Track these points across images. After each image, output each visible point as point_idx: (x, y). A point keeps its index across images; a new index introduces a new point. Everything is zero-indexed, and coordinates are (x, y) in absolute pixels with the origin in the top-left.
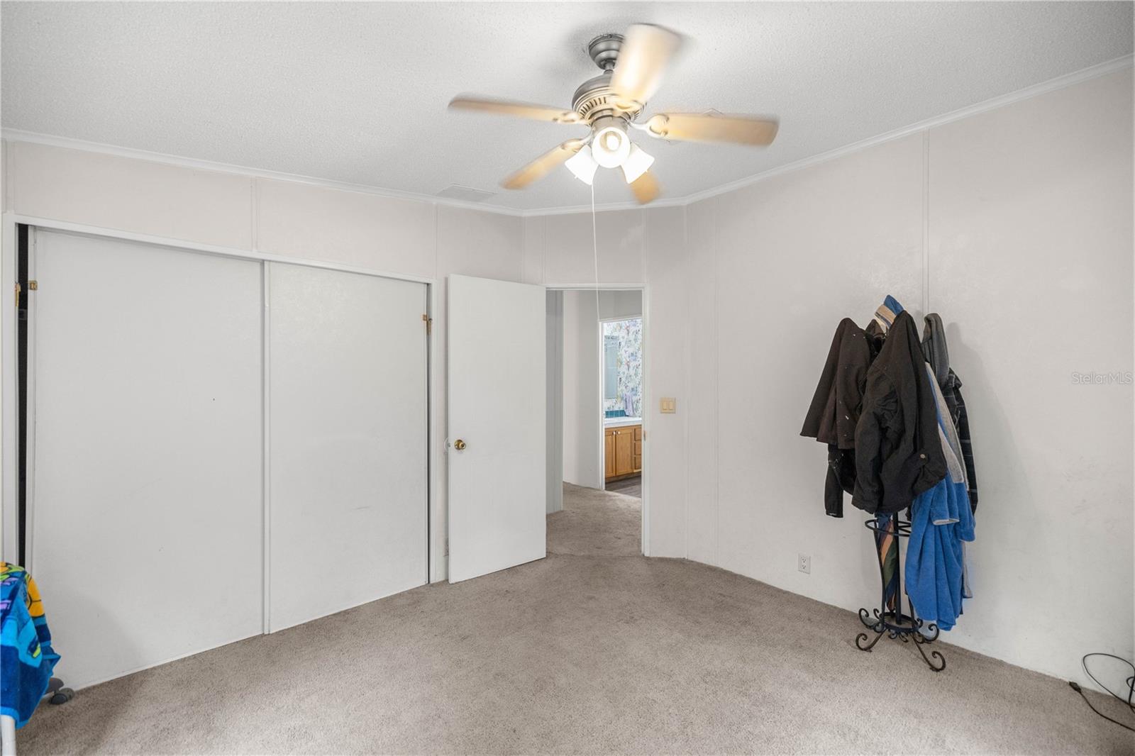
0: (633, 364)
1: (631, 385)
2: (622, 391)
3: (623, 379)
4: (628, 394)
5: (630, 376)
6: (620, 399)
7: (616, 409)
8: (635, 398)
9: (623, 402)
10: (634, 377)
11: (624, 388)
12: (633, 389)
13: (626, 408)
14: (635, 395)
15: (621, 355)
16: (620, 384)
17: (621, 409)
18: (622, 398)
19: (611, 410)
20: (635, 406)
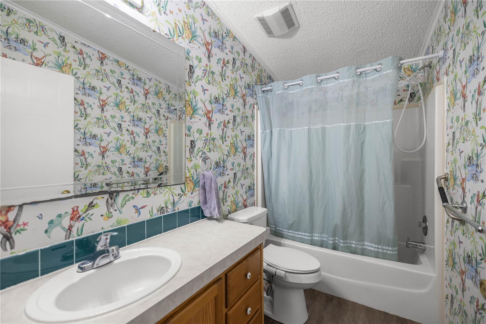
0: (217, 117)
1: (214, 156)
2: (196, 167)
3: (199, 144)
4: (209, 174)
5: (214, 139)
6: (191, 185)
7: (183, 206)
8: (221, 181)
9: (198, 192)
10: (219, 142)
11: (200, 162)
12: (217, 164)
13: (205, 202)
14: (222, 174)
15: (194, 93)
16: (191, 152)
17: (195, 205)
18: (196, 184)
19: (170, 212)
20: (221, 196)
